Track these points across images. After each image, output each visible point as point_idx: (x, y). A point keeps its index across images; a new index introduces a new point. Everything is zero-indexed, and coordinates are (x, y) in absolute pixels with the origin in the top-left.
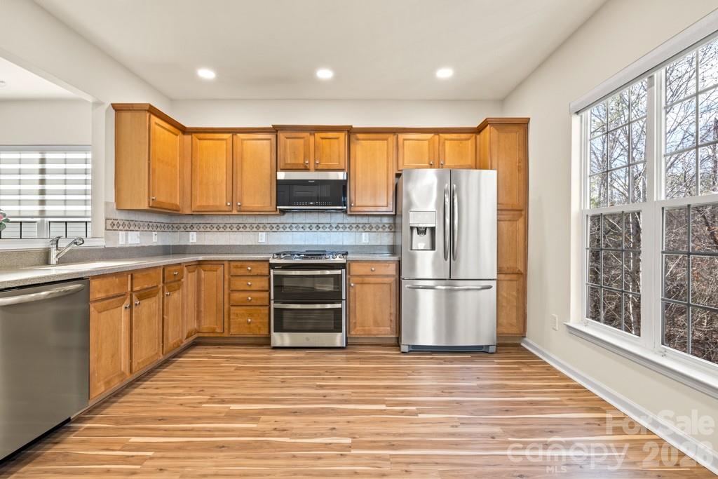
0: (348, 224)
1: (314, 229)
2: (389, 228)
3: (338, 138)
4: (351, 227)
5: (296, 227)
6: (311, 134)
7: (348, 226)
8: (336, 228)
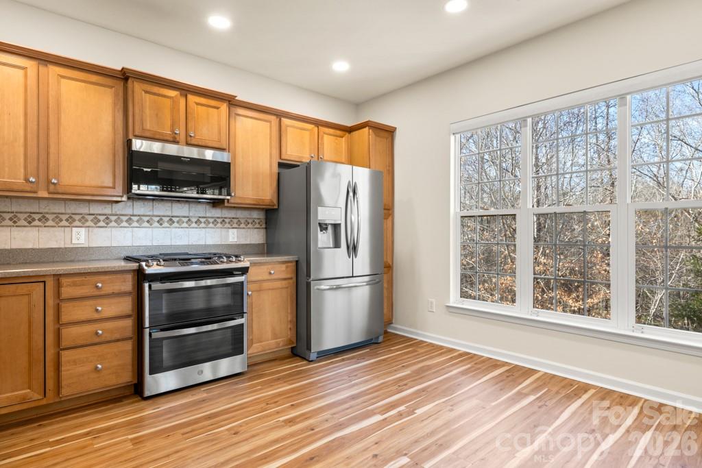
0: (212, 218)
1: (166, 224)
2: (259, 223)
3: (218, 108)
4: (215, 222)
5: (138, 221)
6: (181, 95)
7: (211, 220)
8: (196, 222)
